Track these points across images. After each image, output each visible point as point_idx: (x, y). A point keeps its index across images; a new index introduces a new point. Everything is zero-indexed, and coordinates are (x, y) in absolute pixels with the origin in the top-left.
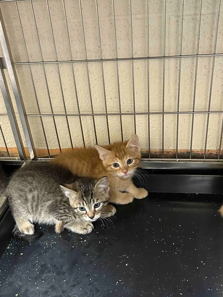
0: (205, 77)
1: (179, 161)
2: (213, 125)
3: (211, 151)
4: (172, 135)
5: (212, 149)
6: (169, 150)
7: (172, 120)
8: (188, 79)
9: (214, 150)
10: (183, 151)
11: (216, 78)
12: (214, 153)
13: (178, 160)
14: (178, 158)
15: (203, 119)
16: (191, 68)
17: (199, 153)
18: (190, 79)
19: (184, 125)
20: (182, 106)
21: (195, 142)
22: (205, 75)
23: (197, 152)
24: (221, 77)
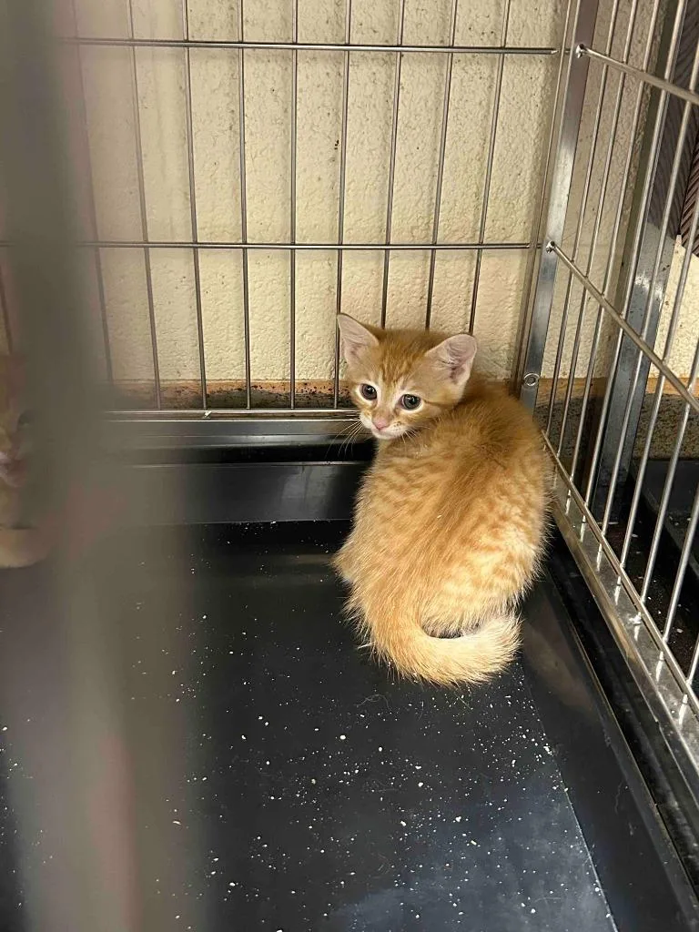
0: (277, 130)
1: (211, 416)
2: (313, 296)
3: (315, 384)
4: (186, 332)
5: (318, 378)
6: (181, 382)
7: (181, 276)
8: (223, 132)
9: (322, 382)
10: (227, 384)
11: (312, 133)
12: (324, 391)
13: (207, 413)
14: (209, 407)
15: (280, 276)
16: (228, 94)
17: (276, 391)
18: (228, 132)
19: (224, 296)
20: (211, 227)
21: (262, 354)
22: (276, 120)
23: (271, 389)
24: (328, 134)
